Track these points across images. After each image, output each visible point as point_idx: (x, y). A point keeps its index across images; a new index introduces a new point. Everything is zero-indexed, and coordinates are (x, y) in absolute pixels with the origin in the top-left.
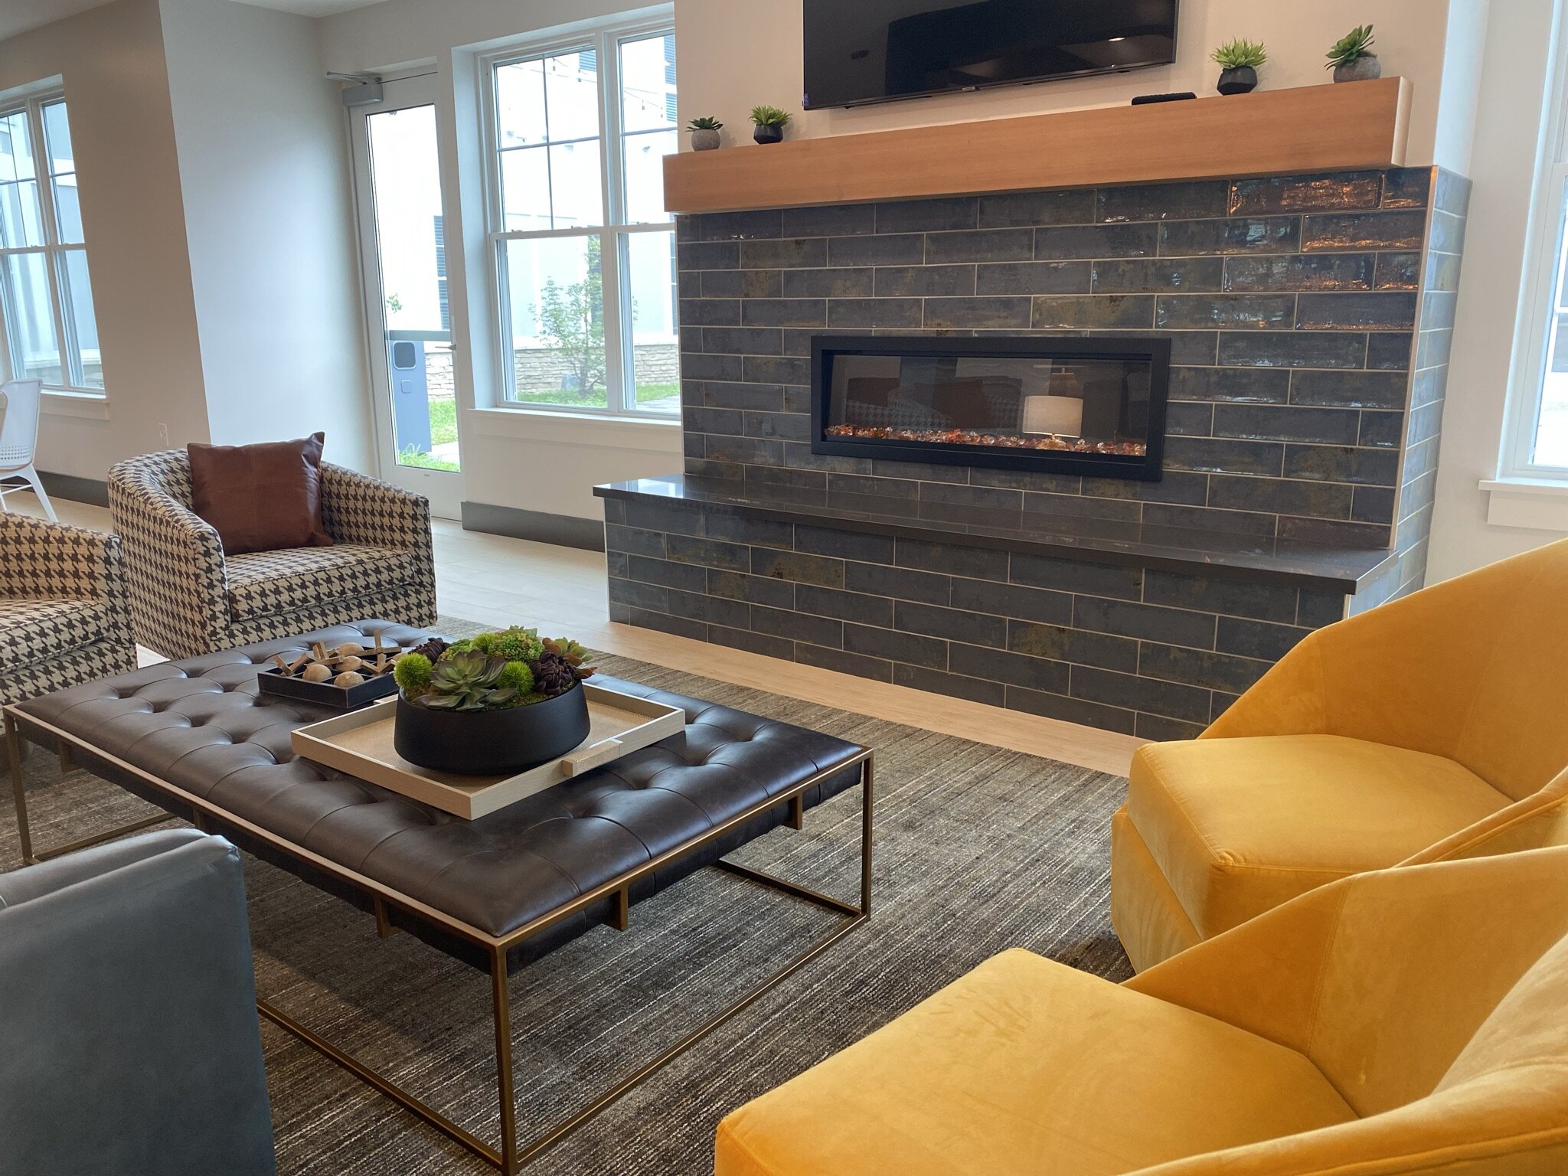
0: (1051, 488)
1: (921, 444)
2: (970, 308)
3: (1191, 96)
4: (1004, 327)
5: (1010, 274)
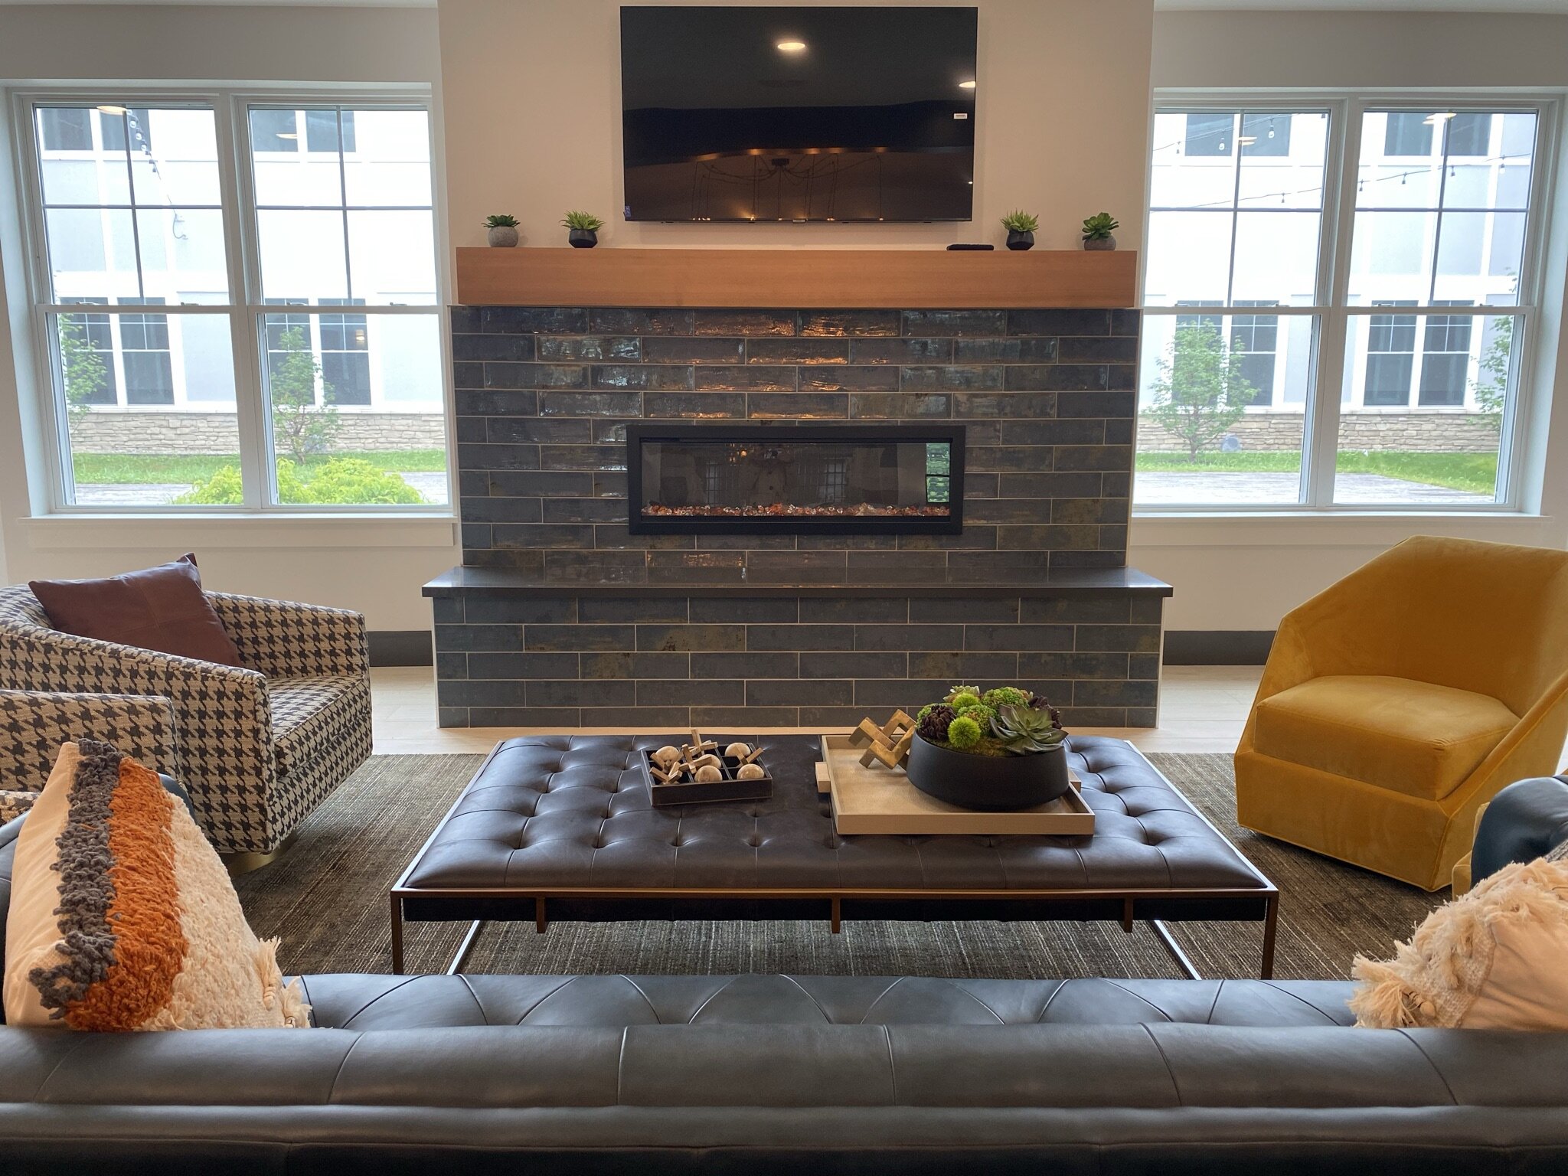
0: (871, 546)
1: (749, 517)
2: (792, 402)
3: (990, 248)
4: (825, 418)
5: (828, 374)
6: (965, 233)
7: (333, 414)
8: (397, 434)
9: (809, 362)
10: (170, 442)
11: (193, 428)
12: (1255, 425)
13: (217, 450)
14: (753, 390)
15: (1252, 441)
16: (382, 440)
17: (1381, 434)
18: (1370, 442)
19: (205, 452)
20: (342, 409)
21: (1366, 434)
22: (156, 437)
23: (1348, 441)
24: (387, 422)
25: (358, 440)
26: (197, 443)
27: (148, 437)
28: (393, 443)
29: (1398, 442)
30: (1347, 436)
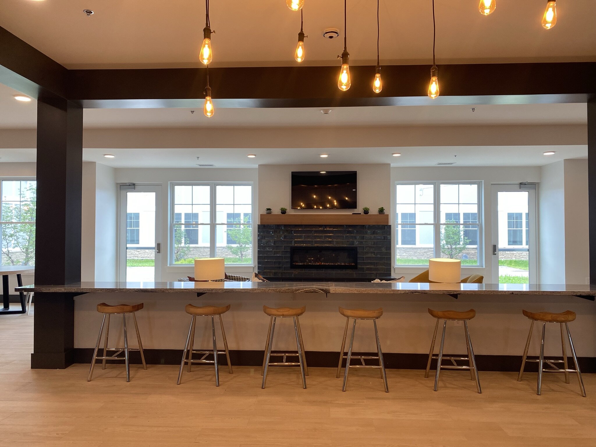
1: (314, 265)
2: (323, 242)
3: (360, 214)
4: (329, 245)
5: (330, 237)
6: (356, 211)
7: (188, 247)
8: (206, 253)
9: (326, 235)
10: (137, 256)
11: (144, 251)
12: (473, 251)
13: (151, 258)
14: (316, 240)
15: (473, 256)
16: (200, 255)
17: (515, 254)
18: (511, 257)
19: (147, 258)
20: (192, 245)
21: (510, 254)
22: (133, 254)
23: (504, 256)
24: (203, 250)
25: (193, 255)
26: (145, 256)
27: (131, 254)
28: (204, 256)
29: (520, 257)
30: (503, 255)
